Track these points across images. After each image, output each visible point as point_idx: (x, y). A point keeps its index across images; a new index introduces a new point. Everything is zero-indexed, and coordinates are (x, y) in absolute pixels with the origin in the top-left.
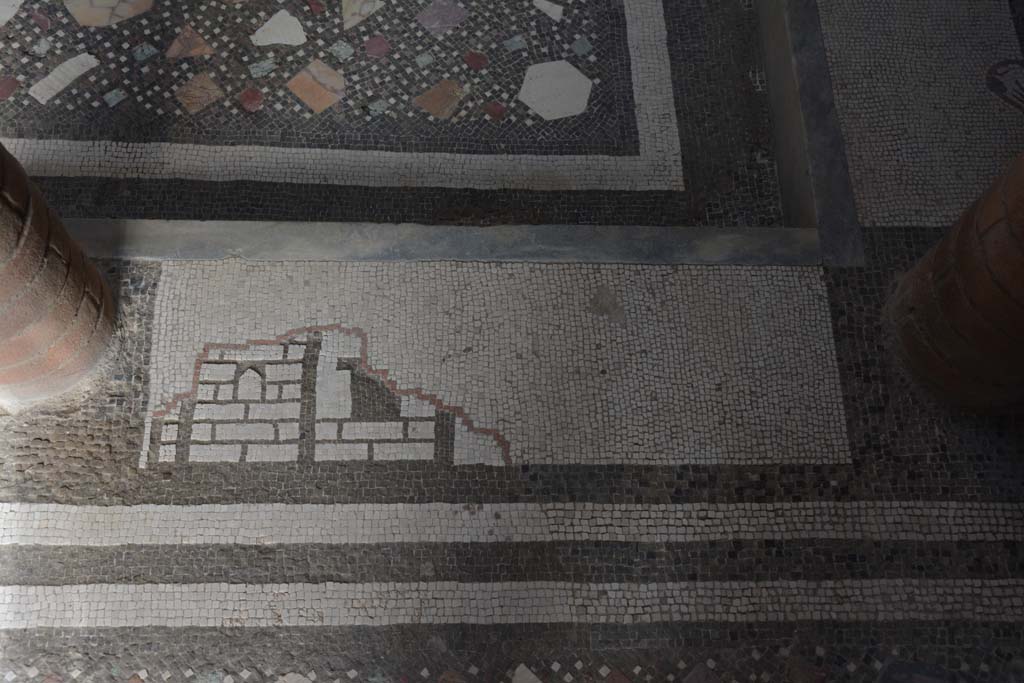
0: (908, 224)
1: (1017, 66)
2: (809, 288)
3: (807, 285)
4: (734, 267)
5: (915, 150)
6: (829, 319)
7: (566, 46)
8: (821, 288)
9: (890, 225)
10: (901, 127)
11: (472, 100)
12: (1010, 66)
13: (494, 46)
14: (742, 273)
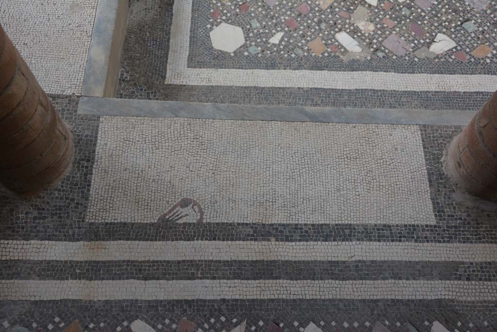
0: (99, 138)
1: (199, 217)
2: (69, 87)
3: (71, 87)
4: (86, 59)
5: (145, 151)
6: (51, 93)
7: (253, 43)
8: (68, 92)
9: (100, 130)
10: (160, 147)
11: (222, 5)
12: (199, 214)
13: (253, 15)
14: (83, 62)
